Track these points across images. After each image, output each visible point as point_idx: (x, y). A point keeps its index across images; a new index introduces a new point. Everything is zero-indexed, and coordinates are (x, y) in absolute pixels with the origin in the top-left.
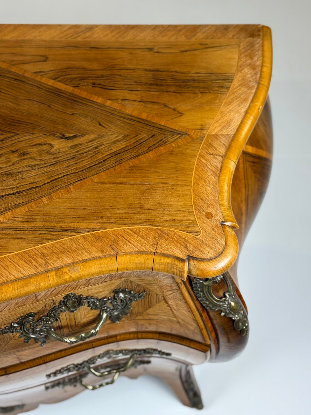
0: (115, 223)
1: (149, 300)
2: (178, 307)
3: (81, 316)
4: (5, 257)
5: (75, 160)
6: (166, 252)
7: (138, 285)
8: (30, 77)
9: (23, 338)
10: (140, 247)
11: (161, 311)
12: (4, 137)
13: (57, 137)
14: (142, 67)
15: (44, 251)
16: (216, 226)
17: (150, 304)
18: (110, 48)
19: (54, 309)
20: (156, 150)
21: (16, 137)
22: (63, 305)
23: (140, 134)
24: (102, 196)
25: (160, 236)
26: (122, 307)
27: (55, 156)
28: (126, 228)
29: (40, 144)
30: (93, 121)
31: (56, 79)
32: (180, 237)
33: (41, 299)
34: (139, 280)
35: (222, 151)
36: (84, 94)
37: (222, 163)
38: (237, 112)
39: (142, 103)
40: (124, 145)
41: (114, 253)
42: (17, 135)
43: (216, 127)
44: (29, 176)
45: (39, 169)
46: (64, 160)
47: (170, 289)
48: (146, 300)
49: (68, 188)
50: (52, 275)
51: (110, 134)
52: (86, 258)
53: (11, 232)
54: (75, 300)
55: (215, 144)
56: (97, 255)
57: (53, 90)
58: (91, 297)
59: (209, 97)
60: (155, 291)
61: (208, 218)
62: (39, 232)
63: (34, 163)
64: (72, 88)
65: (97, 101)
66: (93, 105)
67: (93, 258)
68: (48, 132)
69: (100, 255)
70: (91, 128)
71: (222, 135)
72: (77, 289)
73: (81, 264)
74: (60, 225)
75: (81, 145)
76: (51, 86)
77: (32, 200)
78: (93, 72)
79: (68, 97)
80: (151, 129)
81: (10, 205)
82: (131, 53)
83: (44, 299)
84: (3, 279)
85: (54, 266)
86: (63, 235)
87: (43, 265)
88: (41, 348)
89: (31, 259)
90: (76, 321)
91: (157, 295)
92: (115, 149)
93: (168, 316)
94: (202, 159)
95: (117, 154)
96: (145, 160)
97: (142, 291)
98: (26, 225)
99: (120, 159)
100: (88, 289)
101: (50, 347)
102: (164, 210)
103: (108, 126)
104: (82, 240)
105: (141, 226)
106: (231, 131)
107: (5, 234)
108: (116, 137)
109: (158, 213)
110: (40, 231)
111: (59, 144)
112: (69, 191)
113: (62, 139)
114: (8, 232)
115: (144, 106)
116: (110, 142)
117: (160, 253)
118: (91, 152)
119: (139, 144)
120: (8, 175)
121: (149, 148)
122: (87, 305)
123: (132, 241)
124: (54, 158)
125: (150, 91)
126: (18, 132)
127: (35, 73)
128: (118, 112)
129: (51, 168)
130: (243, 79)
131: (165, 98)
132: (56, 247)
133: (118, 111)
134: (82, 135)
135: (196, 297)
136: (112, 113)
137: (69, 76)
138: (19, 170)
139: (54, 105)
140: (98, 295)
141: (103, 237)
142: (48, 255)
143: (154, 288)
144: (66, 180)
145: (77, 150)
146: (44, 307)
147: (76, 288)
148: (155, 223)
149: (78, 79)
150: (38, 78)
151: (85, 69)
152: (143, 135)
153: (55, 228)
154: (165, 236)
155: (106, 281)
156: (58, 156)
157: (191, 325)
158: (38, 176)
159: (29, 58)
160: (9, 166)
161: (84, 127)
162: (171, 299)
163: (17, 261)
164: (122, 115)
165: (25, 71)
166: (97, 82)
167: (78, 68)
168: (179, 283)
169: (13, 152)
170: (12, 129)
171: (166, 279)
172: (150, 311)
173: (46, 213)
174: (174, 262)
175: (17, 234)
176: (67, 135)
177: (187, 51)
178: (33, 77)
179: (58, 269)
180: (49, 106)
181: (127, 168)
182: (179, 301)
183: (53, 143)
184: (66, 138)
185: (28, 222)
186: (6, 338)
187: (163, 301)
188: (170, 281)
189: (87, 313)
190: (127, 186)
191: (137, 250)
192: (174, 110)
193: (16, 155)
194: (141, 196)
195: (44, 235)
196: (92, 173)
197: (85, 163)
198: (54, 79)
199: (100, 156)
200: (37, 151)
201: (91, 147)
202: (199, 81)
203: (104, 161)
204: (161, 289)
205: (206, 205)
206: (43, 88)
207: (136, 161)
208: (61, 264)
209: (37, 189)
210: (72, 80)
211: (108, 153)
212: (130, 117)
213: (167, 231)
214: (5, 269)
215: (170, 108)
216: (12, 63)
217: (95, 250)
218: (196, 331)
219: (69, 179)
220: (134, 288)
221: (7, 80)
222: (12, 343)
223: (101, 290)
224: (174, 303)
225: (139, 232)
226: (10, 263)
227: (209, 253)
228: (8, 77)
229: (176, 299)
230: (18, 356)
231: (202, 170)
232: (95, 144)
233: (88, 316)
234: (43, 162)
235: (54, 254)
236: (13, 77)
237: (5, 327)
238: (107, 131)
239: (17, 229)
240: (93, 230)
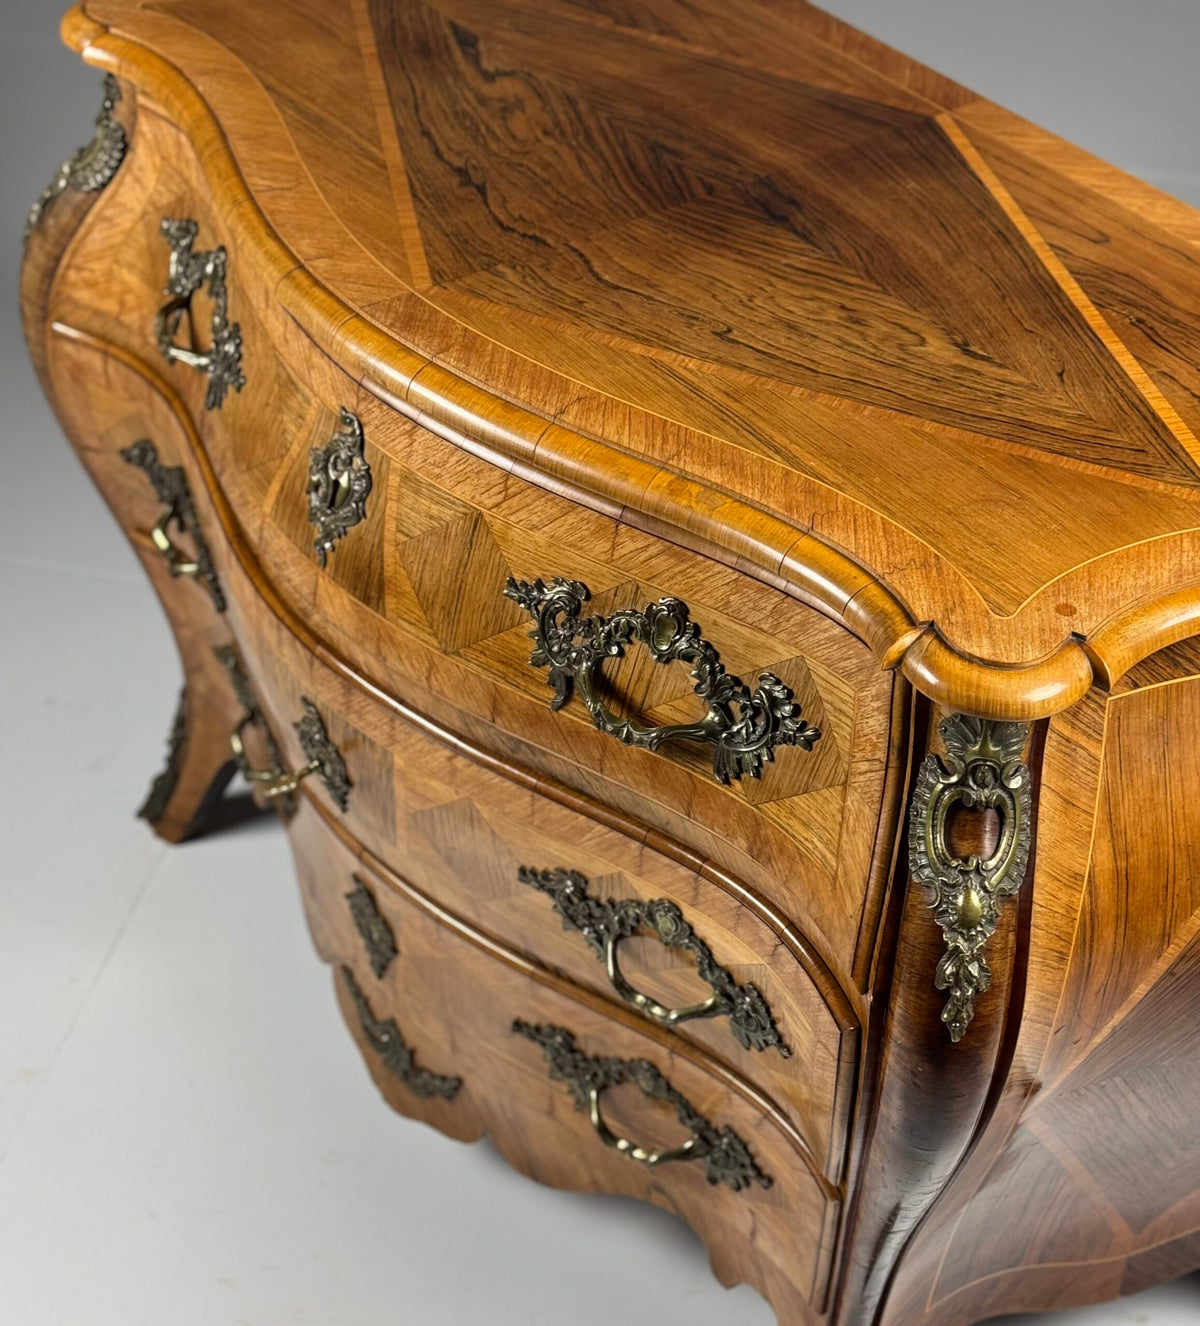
0: (869, 497)
2: (857, 825)
4: (626, 404)
5: (934, 383)
6: (901, 589)
7: (817, 699)
8: (1032, 243)
10: (864, 556)
11: (820, 819)
12: (859, 282)
13: (952, 339)
15: (696, 441)
16: (1056, 631)
17: (812, 779)
20: (1114, 470)
21: (879, 296)
23: (1118, 433)
24: (906, 452)
25: (925, 564)
27: (908, 357)
28: (879, 514)
29: (906, 329)
30: (1055, 364)
31: (1079, 274)
33: (619, 562)
34: (825, 684)
36: (1097, 322)
42: (885, 294)
44: (822, 350)
45: (853, 354)
46: (915, 371)
47: (870, 755)
49: (863, 405)
50: (663, 478)
51: (1059, 396)
52: (749, 497)
56: (772, 506)
57: (1046, 283)
60: (841, 742)
61: (1058, 611)
62: (725, 418)
63: (857, 342)
64: (1087, 301)
65: (1107, 345)
66: (1091, 346)
67: (762, 504)
68: (947, 323)
69: (776, 510)
70: (1036, 368)
72: (696, 597)
73: (729, 501)
74: (775, 434)
75: (980, 374)
77: (778, 377)
79: (1061, 308)
80: (1152, 440)
81: (732, 359)
83: (624, 565)
85: (683, 470)
86: (757, 447)
87: (667, 454)
89: (660, 436)
90: (648, 695)
92: (1034, 418)
93: (827, 845)
95: (1027, 426)
96: (1067, 467)
98: (719, 396)
99: (1020, 435)
100: (718, 620)
102: (992, 544)
103: (1074, 385)
104: (778, 474)
105: (913, 531)
107: (669, 382)
108: (1064, 407)
109: (970, 539)
110: (729, 416)
111: (941, 350)
112: (857, 409)
113: (958, 347)
114: (678, 384)
116: (1041, 405)
117: (888, 584)
118: (982, 395)
119: (1095, 443)
120: (789, 327)
121: (1103, 459)
123: (864, 535)
124: (901, 359)
126: (893, 293)
127: (1052, 246)
132: (722, 450)
134: (1002, 366)
137: (1108, 285)
138: (817, 334)
139: (1016, 300)
140: (727, 658)
141: (820, 496)
142: (694, 450)
143: (842, 732)
145: (959, 376)
146: (613, 592)
147: (696, 593)
148: (943, 546)
149: (1120, 298)
150: (1044, 254)
151: (1158, 294)
152: (1122, 438)
153: (759, 431)
154: (935, 573)
155: (761, 629)
156: (913, 361)
157: (854, 899)
158: (835, 359)
159: (1070, 221)
160: (809, 319)
161: (1025, 358)
162: (856, 790)
163: (635, 421)
165: (1037, 233)
166: (1153, 323)
167: (1145, 286)
170: (889, 283)
172: (802, 803)
173: (775, 405)
174: (894, 615)
175: (687, 396)
176: (973, 348)
178: (1036, 247)
179: (683, 477)
180: (1004, 297)
181: (1014, 453)
182: (868, 803)
183: (930, 340)
184: (967, 350)
185: (728, 394)
187: (840, 789)
190: (973, 472)
191: (852, 550)
193: (843, 314)
194: (976, 501)
195: (728, 427)
196: (938, 417)
197: (947, 399)
198: (1072, 272)
199: (989, 409)
200: (885, 332)
201: (991, 387)
203: (987, 418)
204: (854, 745)
205: (1083, 594)
206: (1032, 270)
207: (1047, 457)
208: (696, 474)
209: (806, 372)
210: (1108, 292)
211: (1012, 415)
212: (1137, 402)
213: (949, 570)
217: (781, 499)
219: (881, 397)
220: (804, 701)
221: (983, 224)
223: (741, 650)
224: (857, 807)
225: (895, 534)
226: (620, 416)
227: (979, 646)
229: (866, 793)
230: (498, 696)
231: (1162, 553)
232: (1009, 389)
233: (675, 703)
234: (873, 350)
235: (706, 455)
238: (1059, 389)
239: (696, 390)
240: (817, 477)
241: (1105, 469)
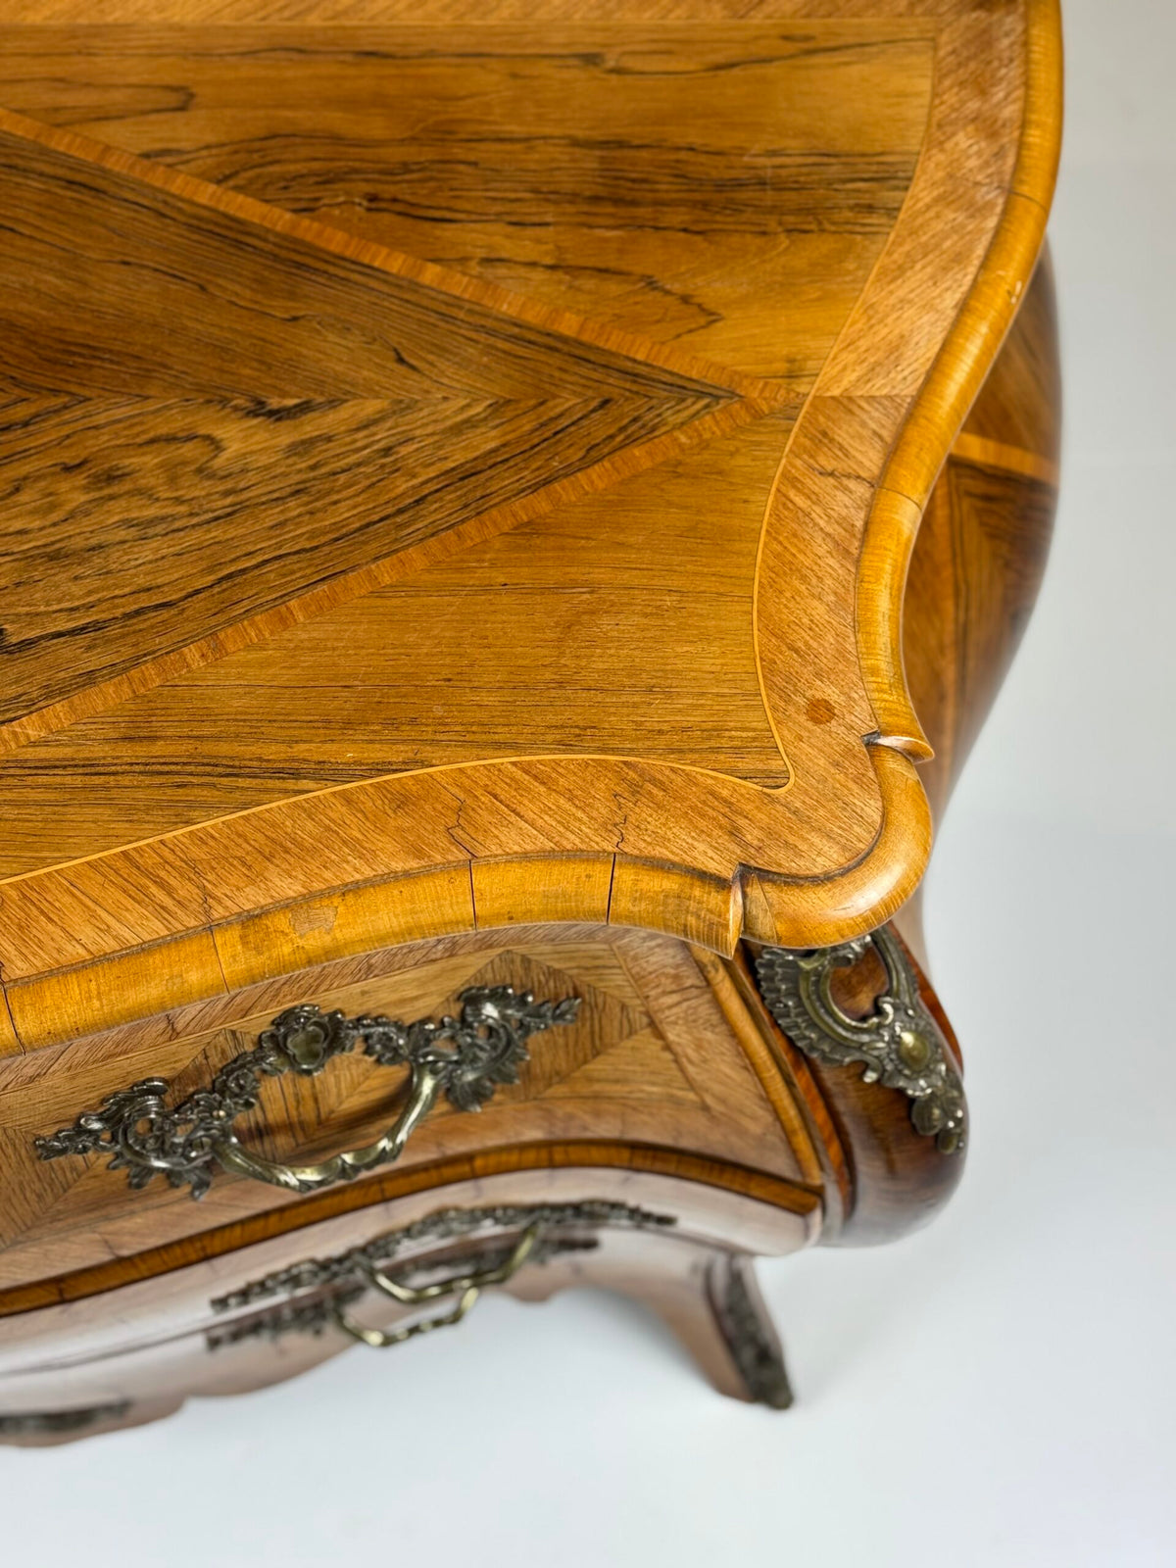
0: (464, 744)
1: (592, 1026)
2: (704, 1053)
3: (339, 1090)
4: (49, 875)
5: (305, 499)
6: (659, 852)
7: (554, 973)
8: (125, 171)
9: (122, 1173)
10: (561, 835)
11: (638, 1069)
12: (33, 409)
13: (236, 409)
14: (557, 132)
15: (197, 852)
16: (849, 752)
17: (597, 1042)
18: (432, 54)
19: (237, 1066)
20: (616, 457)
21: (78, 412)
22: (272, 1049)
23: (555, 396)
24: (411, 638)
25: (635, 790)
26: (494, 1055)
27: (229, 485)
28: (505, 760)
29: (171, 439)
30: (374, 347)
31: (227, 178)
32: (712, 793)
33: (190, 1029)
34: (556, 956)
35: (870, 459)
36: (336, 241)
37: (871, 507)
38: (929, 306)
39: (560, 275)
40: (493, 438)
41: (463, 856)
42: (81, 402)
43: (844, 369)
44: (133, 563)
45: (170, 536)
46: (264, 499)
47: (674, 987)
48: (583, 1025)
49: (283, 609)
50: (228, 942)
51: (440, 396)
52: (358, 877)
53: (68, 780)
54: (317, 1029)
55: (842, 435)
56: (398, 866)
57: (216, 224)
58: (376, 1019)
59: (818, 247)
60: (616, 993)
61: (816, 721)
62: (177, 779)
63: (152, 511)
64: (288, 216)
65: (387, 268)
66: (373, 284)
67: (382, 876)
68: (200, 389)
69: (407, 866)
70: (365, 373)
71: (871, 399)
72: (323, 988)
73: (336, 901)
74: (255, 750)
75: (329, 439)
76: (205, 207)
77: (145, 655)
78: (369, 153)
79: (277, 251)
80: (595, 375)
81: (62, 675)
82: (515, 76)
83: (198, 1028)
84: (42, 959)
85: (238, 910)
86: (267, 791)
87: (195, 906)
88: (191, 1204)
89: (149, 884)
90: (321, 1106)
91: (624, 1007)
92: (459, 455)
93: (667, 1084)
94: (792, 494)
95: (466, 473)
96: (573, 499)
97: (568, 994)
98: (127, 752)
99: (478, 494)
100: (366, 989)
101: (224, 1201)
102: (650, 690)
103: (432, 364)
104: (340, 810)
105: (564, 752)
106: (904, 381)
107: (46, 787)
108: (463, 408)
109: (625, 705)
110: (178, 773)
111: (245, 438)
112: (284, 622)
113: (257, 416)
114: (58, 779)
115: (570, 287)
116: (440, 427)
117: (637, 857)
118: (369, 470)
119: (552, 435)
120: (51, 559)
121: (589, 450)
122: (359, 1047)
123: (529, 809)
124: (227, 493)
125: (590, 227)
126: (87, 393)
127: (146, 156)
128: (471, 312)
129: (217, 533)
130: (951, 176)
131: (650, 255)
132: (240, 836)
133: (467, 306)
134: (333, 403)
135: (771, 1013)
136: (446, 311)
137: (276, 169)
138: (93, 542)
139: (220, 281)
140: (402, 1011)
141: (419, 798)
142: (213, 869)
143: (612, 984)
144: (272, 576)
145: (311, 462)
146: (201, 1058)
147: (318, 986)
148: (615, 743)
149: (312, 180)
150: (157, 178)
151: (336, 139)
152: (567, 402)
153: (237, 763)
154: (655, 791)
155: (434, 961)
156: (242, 485)
157: (754, 1118)
158: (166, 563)
159: (118, 96)
160: (54, 525)
161: (340, 368)
162: (676, 1023)
163: (95, 892)
164: (483, 322)
165: (107, 148)
166: (387, 190)
167: (310, 136)
168: (705, 966)
169: (68, 469)
170: (62, 380)
171: (657, 950)
172: (597, 1067)
173: (199, 704)
174: (687, 890)
175: (93, 788)
176: (274, 403)
177: (732, 65)
178: (137, 174)
179: (251, 919)
180: (203, 288)
181: (506, 529)
182: (705, 1029)
183: (218, 433)
184: (271, 413)
185: (131, 739)
186: (59, 1173)
187: (647, 1031)
188: (674, 957)
189: (362, 1079)
190: (505, 599)
191: (549, 845)
192: (685, 299)
193: (80, 480)
194: (560, 640)
195: (196, 791)
196: (373, 548)
197: (345, 512)
198: (219, 182)
199: (402, 485)
200: (160, 466)
201: (365, 447)
202: (779, 186)
203: (417, 502)
204: (640, 986)
205: (807, 673)
206: (174, 214)
207: (540, 503)
208: (263, 902)
209: (165, 614)
210: (288, 182)
211: (432, 472)
212: (516, 330)
213: (661, 772)
214: (50, 920)
215: (668, 293)
216: (57, 119)
217: (390, 847)
218: (769, 1137)
219: (284, 576)
220: (536, 984)
221: (35, 184)
222: (81, 1189)
223: (415, 993)
224: (689, 1038)
225: (554, 775)
226: (67, 899)
227: (819, 854)
228: (41, 174)
229: (694, 1021)
230: (107, 1237)
231: (795, 535)
232: (382, 435)
233: (364, 1087)
234: (183, 509)
235: (235, 862)
236: (60, 172)
237: (57, 1134)
238: (427, 384)
239: (90, 767)
240: (381, 772)
241: (606, 463)
